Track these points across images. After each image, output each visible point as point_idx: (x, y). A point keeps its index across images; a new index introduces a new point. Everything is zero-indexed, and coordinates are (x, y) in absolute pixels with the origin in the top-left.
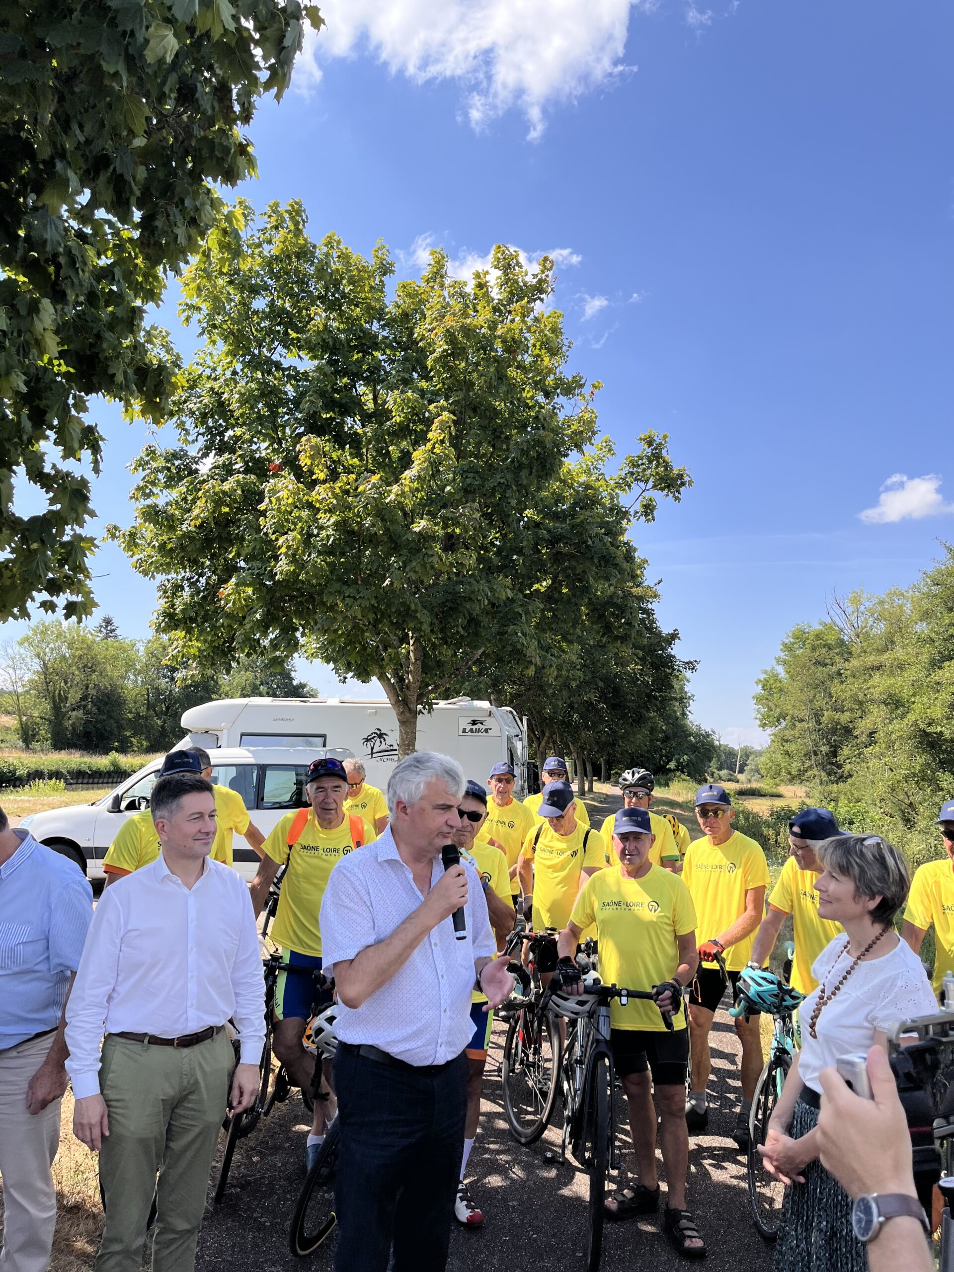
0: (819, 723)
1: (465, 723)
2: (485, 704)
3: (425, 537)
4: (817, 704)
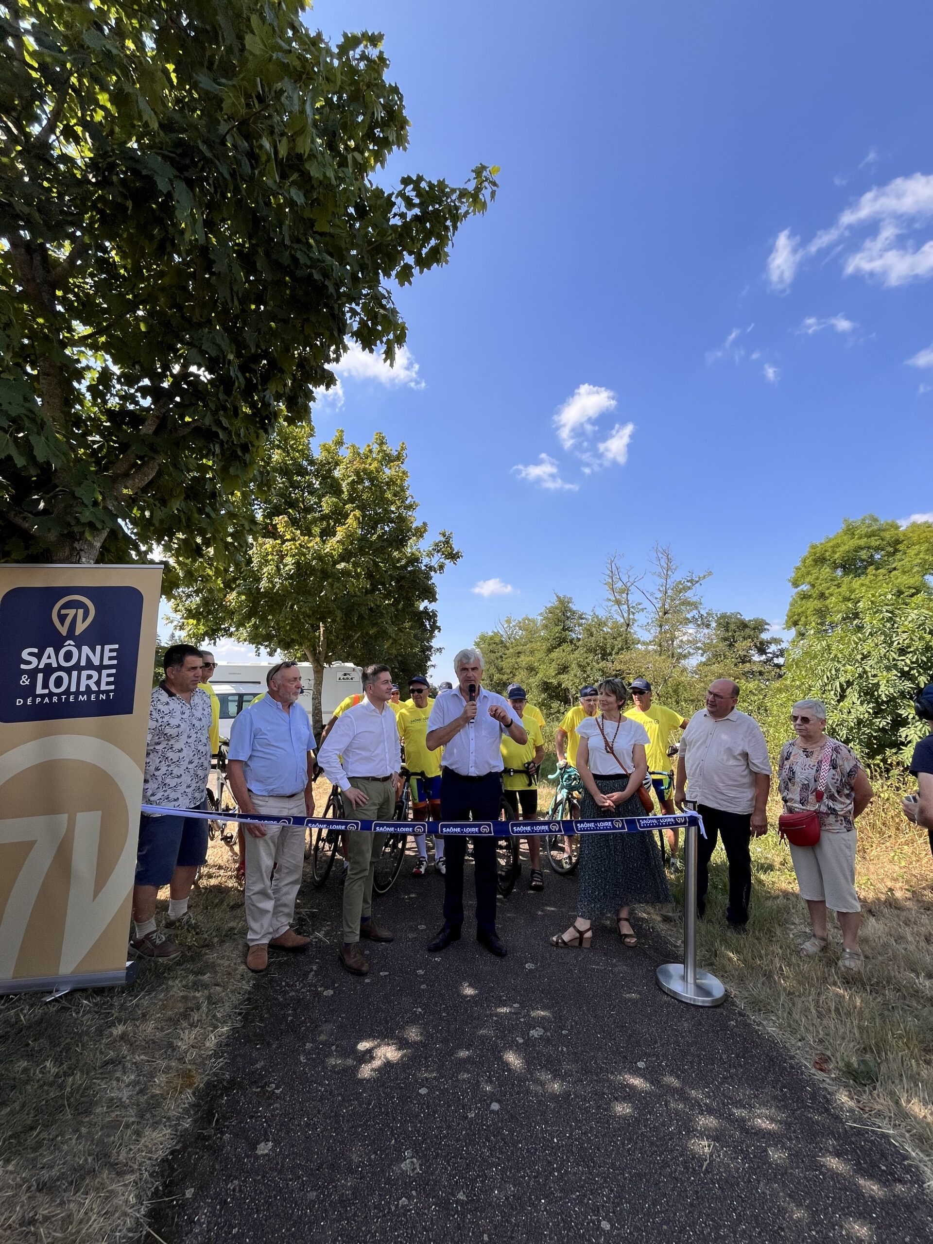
0: (491, 681)
1: (340, 675)
2: (351, 665)
4: (491, 672)
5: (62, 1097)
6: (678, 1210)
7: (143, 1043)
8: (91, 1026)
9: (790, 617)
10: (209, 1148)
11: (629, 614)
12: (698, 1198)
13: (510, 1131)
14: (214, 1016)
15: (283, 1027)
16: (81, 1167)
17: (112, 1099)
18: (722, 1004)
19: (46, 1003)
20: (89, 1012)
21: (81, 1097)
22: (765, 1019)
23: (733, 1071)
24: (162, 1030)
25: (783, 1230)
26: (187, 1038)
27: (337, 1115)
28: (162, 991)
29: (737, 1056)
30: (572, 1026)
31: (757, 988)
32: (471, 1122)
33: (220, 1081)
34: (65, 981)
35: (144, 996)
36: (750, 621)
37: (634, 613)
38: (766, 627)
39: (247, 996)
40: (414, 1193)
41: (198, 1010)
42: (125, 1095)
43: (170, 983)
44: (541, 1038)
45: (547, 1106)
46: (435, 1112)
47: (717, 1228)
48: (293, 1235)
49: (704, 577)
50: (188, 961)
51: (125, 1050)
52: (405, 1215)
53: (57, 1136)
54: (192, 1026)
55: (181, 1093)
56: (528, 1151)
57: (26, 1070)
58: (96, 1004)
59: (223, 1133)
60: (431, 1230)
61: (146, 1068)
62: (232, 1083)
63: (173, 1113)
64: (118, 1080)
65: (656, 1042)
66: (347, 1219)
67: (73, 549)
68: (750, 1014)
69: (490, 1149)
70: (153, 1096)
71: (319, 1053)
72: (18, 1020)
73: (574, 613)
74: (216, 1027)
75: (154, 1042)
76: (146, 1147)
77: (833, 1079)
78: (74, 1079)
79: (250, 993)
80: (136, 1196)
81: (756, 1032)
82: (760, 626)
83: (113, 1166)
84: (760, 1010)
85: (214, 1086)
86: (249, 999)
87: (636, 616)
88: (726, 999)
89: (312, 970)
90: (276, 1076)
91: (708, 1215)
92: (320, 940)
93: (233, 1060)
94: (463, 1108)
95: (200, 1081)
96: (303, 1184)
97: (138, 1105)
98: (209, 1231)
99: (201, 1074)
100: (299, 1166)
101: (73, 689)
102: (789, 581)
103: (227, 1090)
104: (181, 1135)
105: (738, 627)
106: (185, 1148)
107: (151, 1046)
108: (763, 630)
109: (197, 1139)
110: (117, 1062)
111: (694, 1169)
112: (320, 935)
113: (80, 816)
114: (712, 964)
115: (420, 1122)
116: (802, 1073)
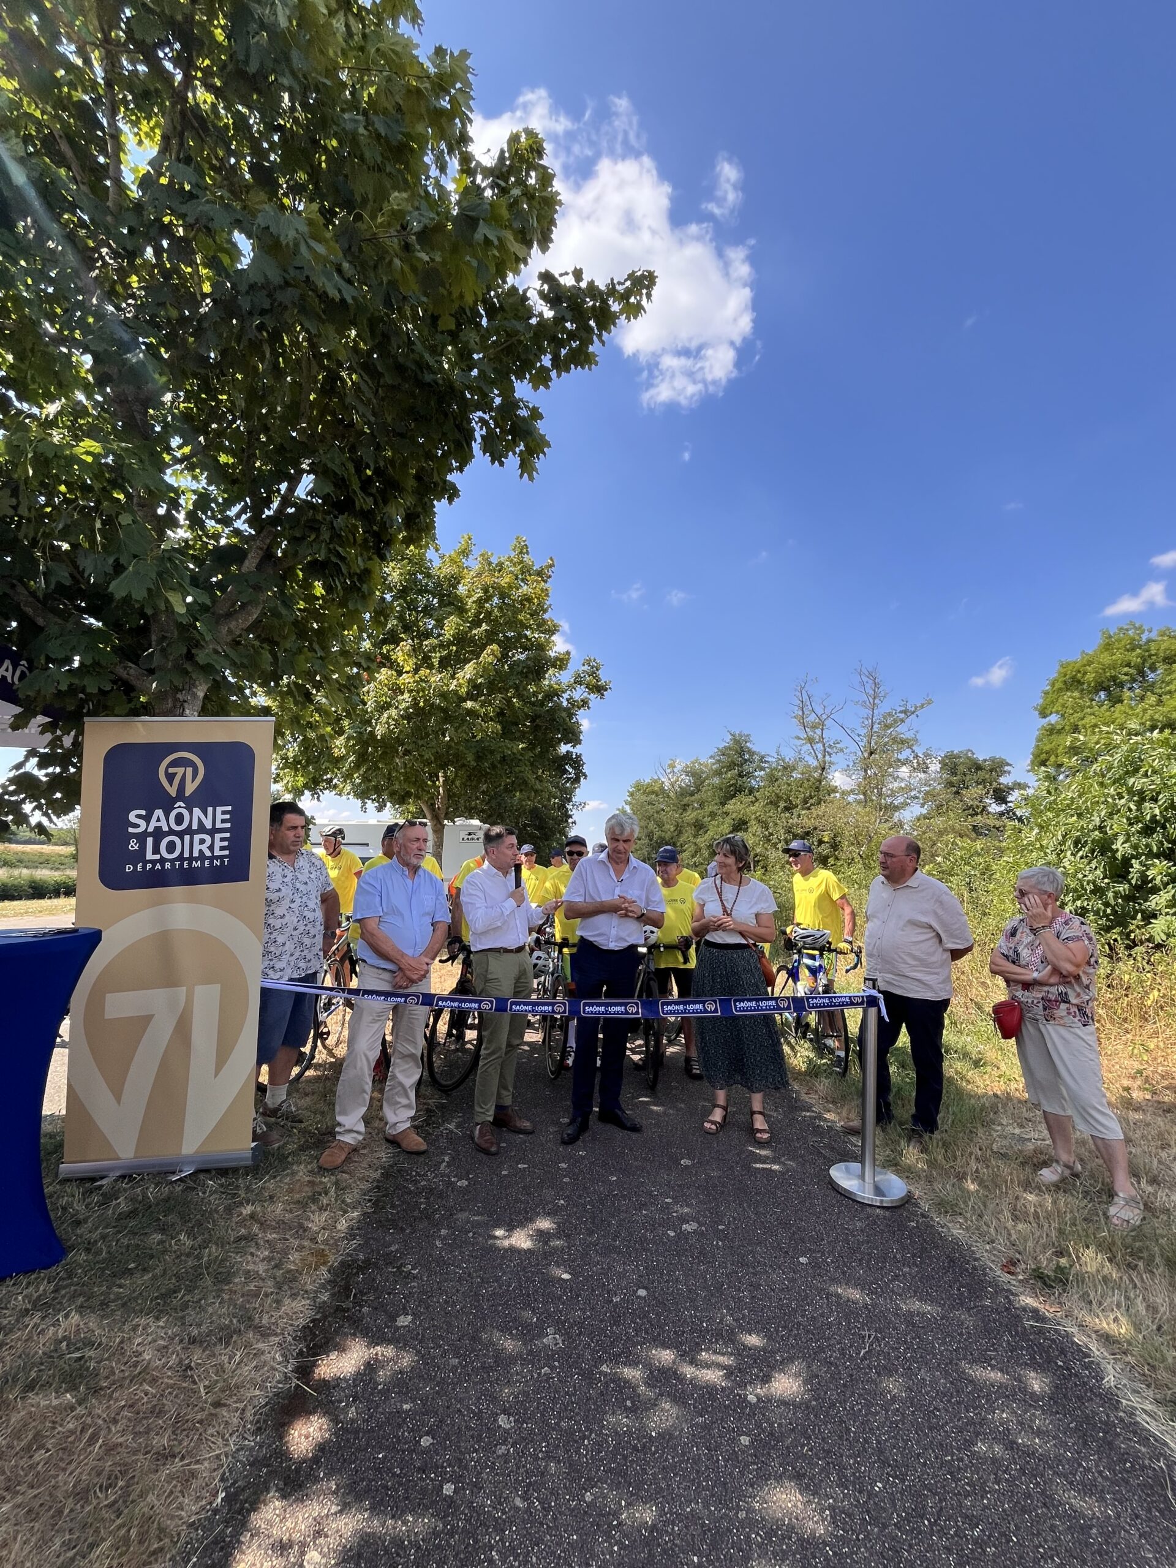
0: (651, 840)
1: (464, 834)
2: (476, 822)
3: (471, 712)
5: (200, 1265)
6: (829, 1389)
7: (274, 1223)
8: (218, 1205)
9: (1036, 756)
10: (349, 1318)
11: (824, 756)
12: (851, 1380)
13: (657, 1315)
14: (343, 1201)
15: (416, 1213)
16: (228, 1327)
17: (249, 1271)
18: (903, 1205)
19: (172, 1182)
20: (215, 1192)
21: (219, 1267)
22: (950, 1222)
23: (906, 1269)
24: (291, 1211)
25: (939, 1410)
26: (317, 1221)
27: (476, 1294)
28: (287, 1175)
29: (914, 1256)
30: (729, 1222)
31: (945, 1188)
32: (616, 1305)
33: (354, 1261)
34: (188, 1160)
35: (269, 1180)
36: (985, 761)
37: (830, 754)
38: (1006, 768)
39: (375, 1184)
40: (556, 1364)
41: (326, 1194)
42: (261, 1268)
43: (295, 1167)
44: (695, 1232)
45: (697, 1294)
46: (578, 1296)
47: (869, 1405)
48: (438, 1393)
49: (922, 706)
50: (311, 1148)
51: (255, 1228)
52: (547, 1381)
53: (201, 1300)
54: (322, 1209)
55: (316, 1269)
56: (675, 1332)
57: (161, 1242)
58: (222, 1185)
59: (362, 1306)
60: (575, 1394)
61: (279, 1246)
62: (368, 1263)
63: (309, 1287)
64: (252, 1254)
65: (823, 1240)
66: (491, 1382)
67: (176, 700)
68: (934, 1216)
69: (635, 1329)
70: (289, 1271)
71: (455, 1239)
72: (145, 1196)
73: (752, 753)
74: (345, 1212)
75: (284, 1223)
76: (287, 1314)
77: (1020, 1281)
78: (210, 1252)
79: (378, 1181)
80: (282, 1355)
81: (939, 1234)
82: (998, 767)
83: (257, 1328)
84: (946, 1212)
85: (349, 1265)
86: (378, 1187)
87: (834, 758)
88: (908, 1200)
89: (444, 1161)
90: (411, 1258)
91: (860, 1395)
92: (451, 1132)
93: (367, 1243)
94: (608, 1293)
95: (334, 1260)
96: (445, 1352)
97: (275, 1278)
98: (355, 1386)
99: (334, 1254)
100: (441, 1337)
101: (186, 855)
102: (1036, 709)
103: (362, 1269)
104: (321, 1308)
105: (969, 769)
106: (325, 1317)
107: (281, 1225)
108: (1003, 773)
109: (336, 1310)
110: (249, 1238)
111: (851, 1356)
112: (452, 1126)
113: (200, 990)
114: (896, 1165)
115: (563, 1304)
116: (985, 1275)
